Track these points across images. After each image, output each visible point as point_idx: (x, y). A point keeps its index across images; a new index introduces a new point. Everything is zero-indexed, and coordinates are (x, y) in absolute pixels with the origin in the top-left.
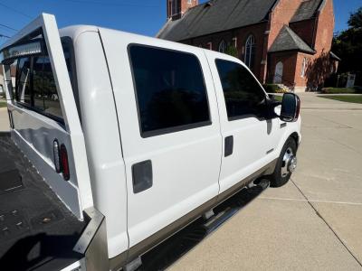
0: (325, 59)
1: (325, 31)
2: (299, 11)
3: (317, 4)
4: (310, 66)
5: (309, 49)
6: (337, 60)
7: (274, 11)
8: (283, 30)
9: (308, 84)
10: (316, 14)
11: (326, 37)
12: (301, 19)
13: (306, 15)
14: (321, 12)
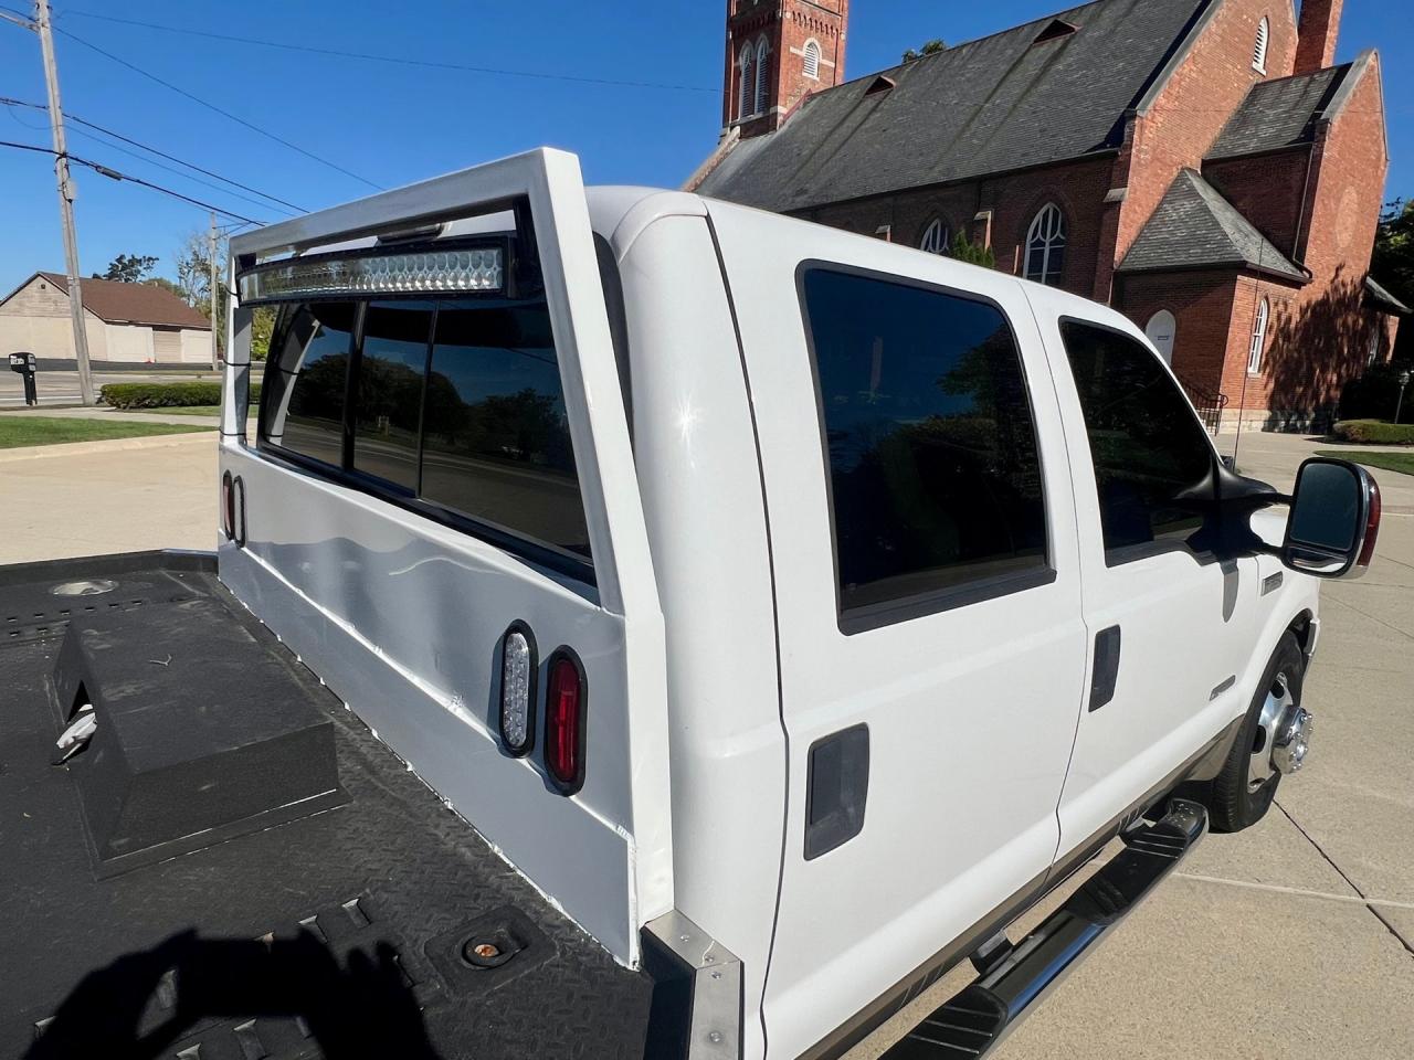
0: (1345, 304)
1: (1350, 197)
2: (1243, 118)
3: (1316, 94)
4: (1284, 333)
5: (1284, 267)
6: (1394, 310)
7: (1145, 112)
8: (1177, 190)
9: (1273, 403)
10: (1314, 130)
11: (1351, 221)
12: (1252, 146)
13: (1272, 132)
14: (1336, 121)
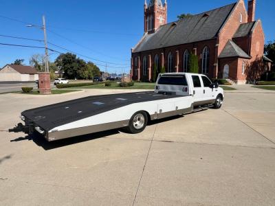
0: (259, 61)
1: (258, 43)
2: (239, 30)
3: (250, 26)
4: (248, 67)
5: (247, 56)
6: (269, 61)
7: (221, 31)
8: (228, 43)
9: (247, 79)
10: (250, 33)
11: (259, 47)
12: (240, 36)
13: (243, 33)
14: (254, 32)
